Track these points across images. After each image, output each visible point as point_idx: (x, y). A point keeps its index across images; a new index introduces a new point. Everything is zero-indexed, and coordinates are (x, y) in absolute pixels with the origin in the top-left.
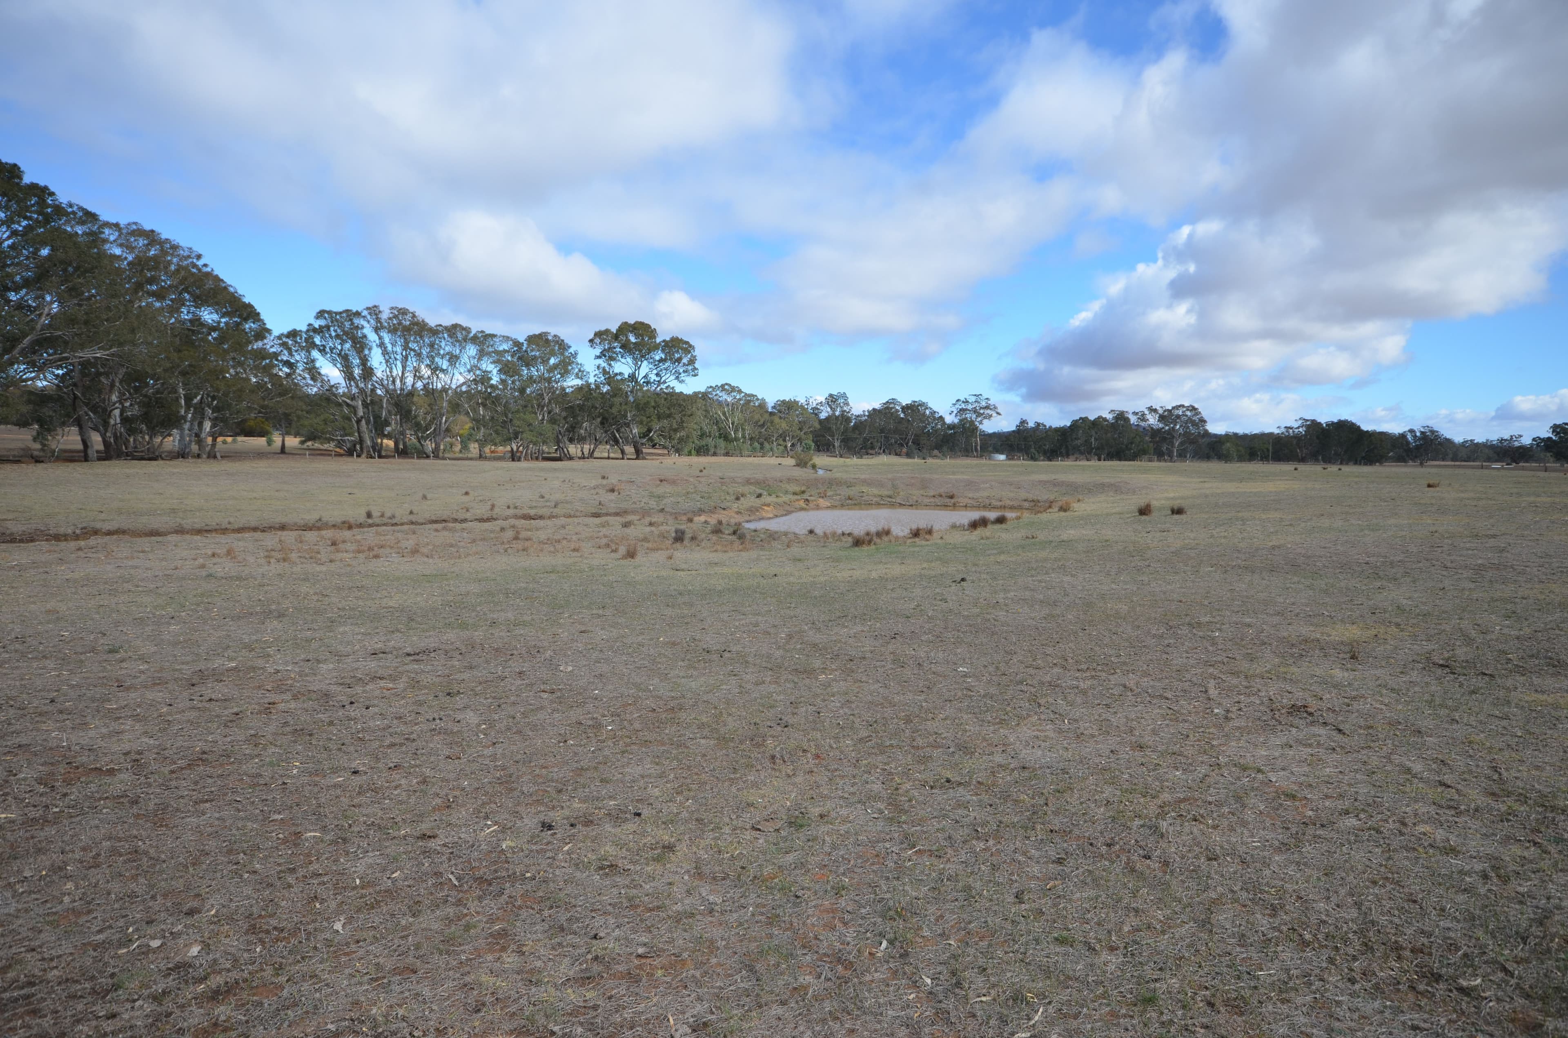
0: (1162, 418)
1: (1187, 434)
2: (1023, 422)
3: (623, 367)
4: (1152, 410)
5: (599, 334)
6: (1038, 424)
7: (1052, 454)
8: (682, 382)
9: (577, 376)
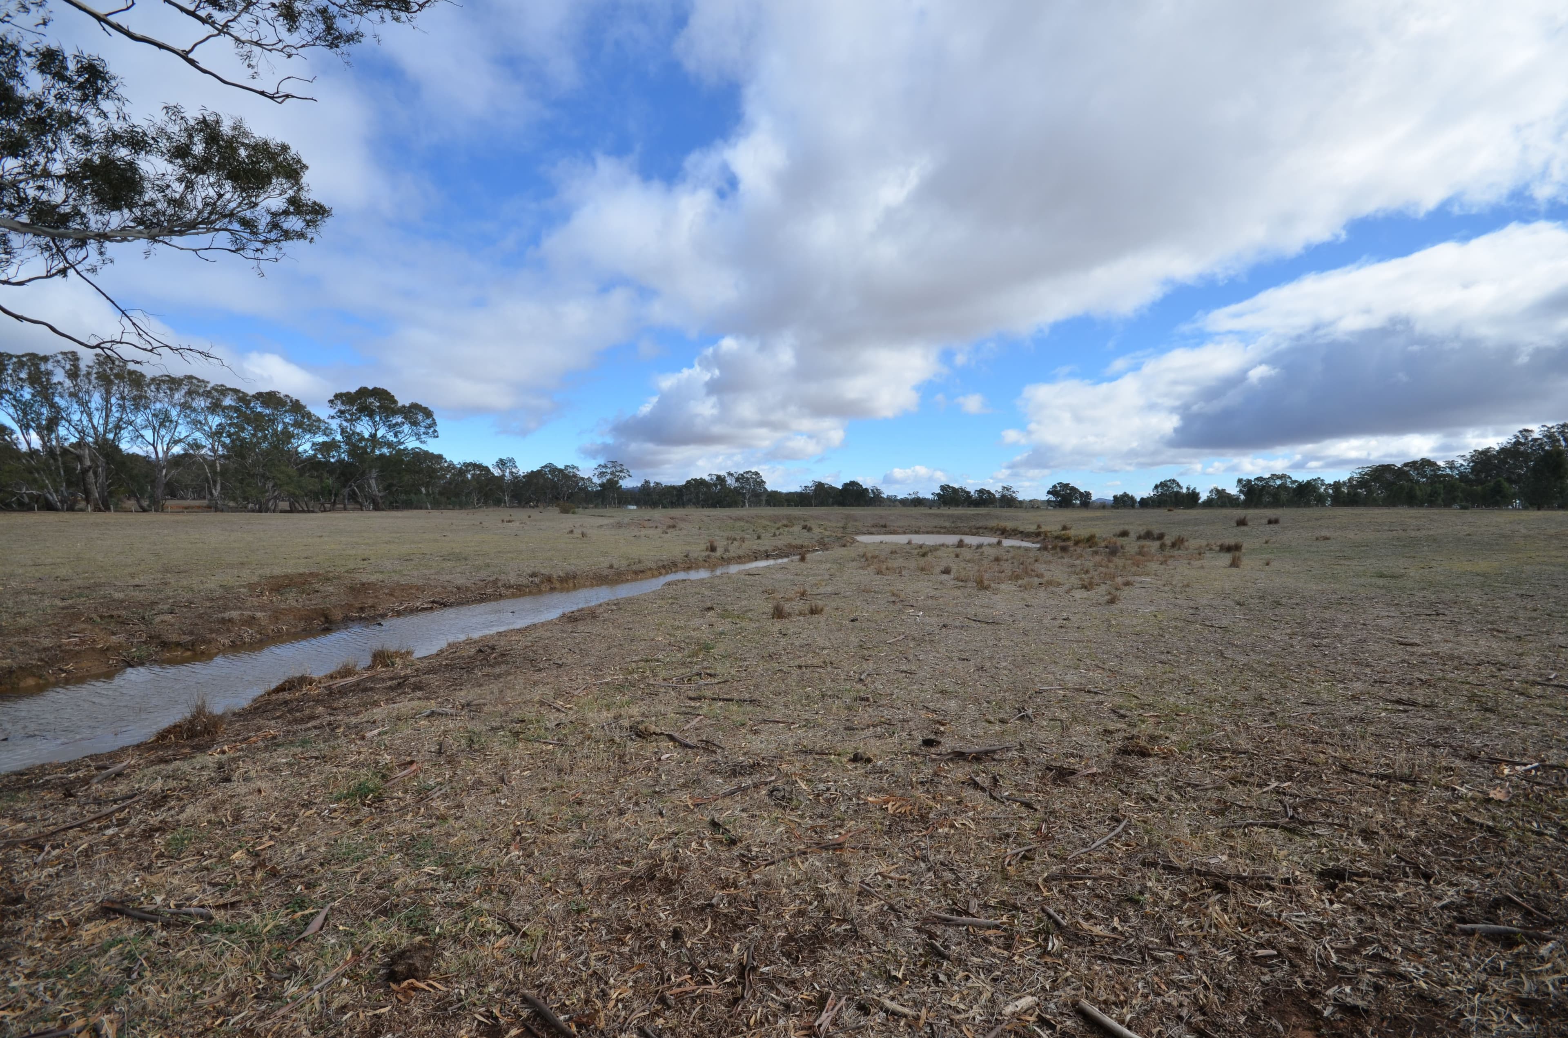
0: (737, 480)
1: (754, 490)
2: (647, 482)
3: (364, 428)
4: (730, 474)
5: (337, 396)
6: (657, 484)
7: (673, 505)
8: (424, 442)
9: (325, 434)
